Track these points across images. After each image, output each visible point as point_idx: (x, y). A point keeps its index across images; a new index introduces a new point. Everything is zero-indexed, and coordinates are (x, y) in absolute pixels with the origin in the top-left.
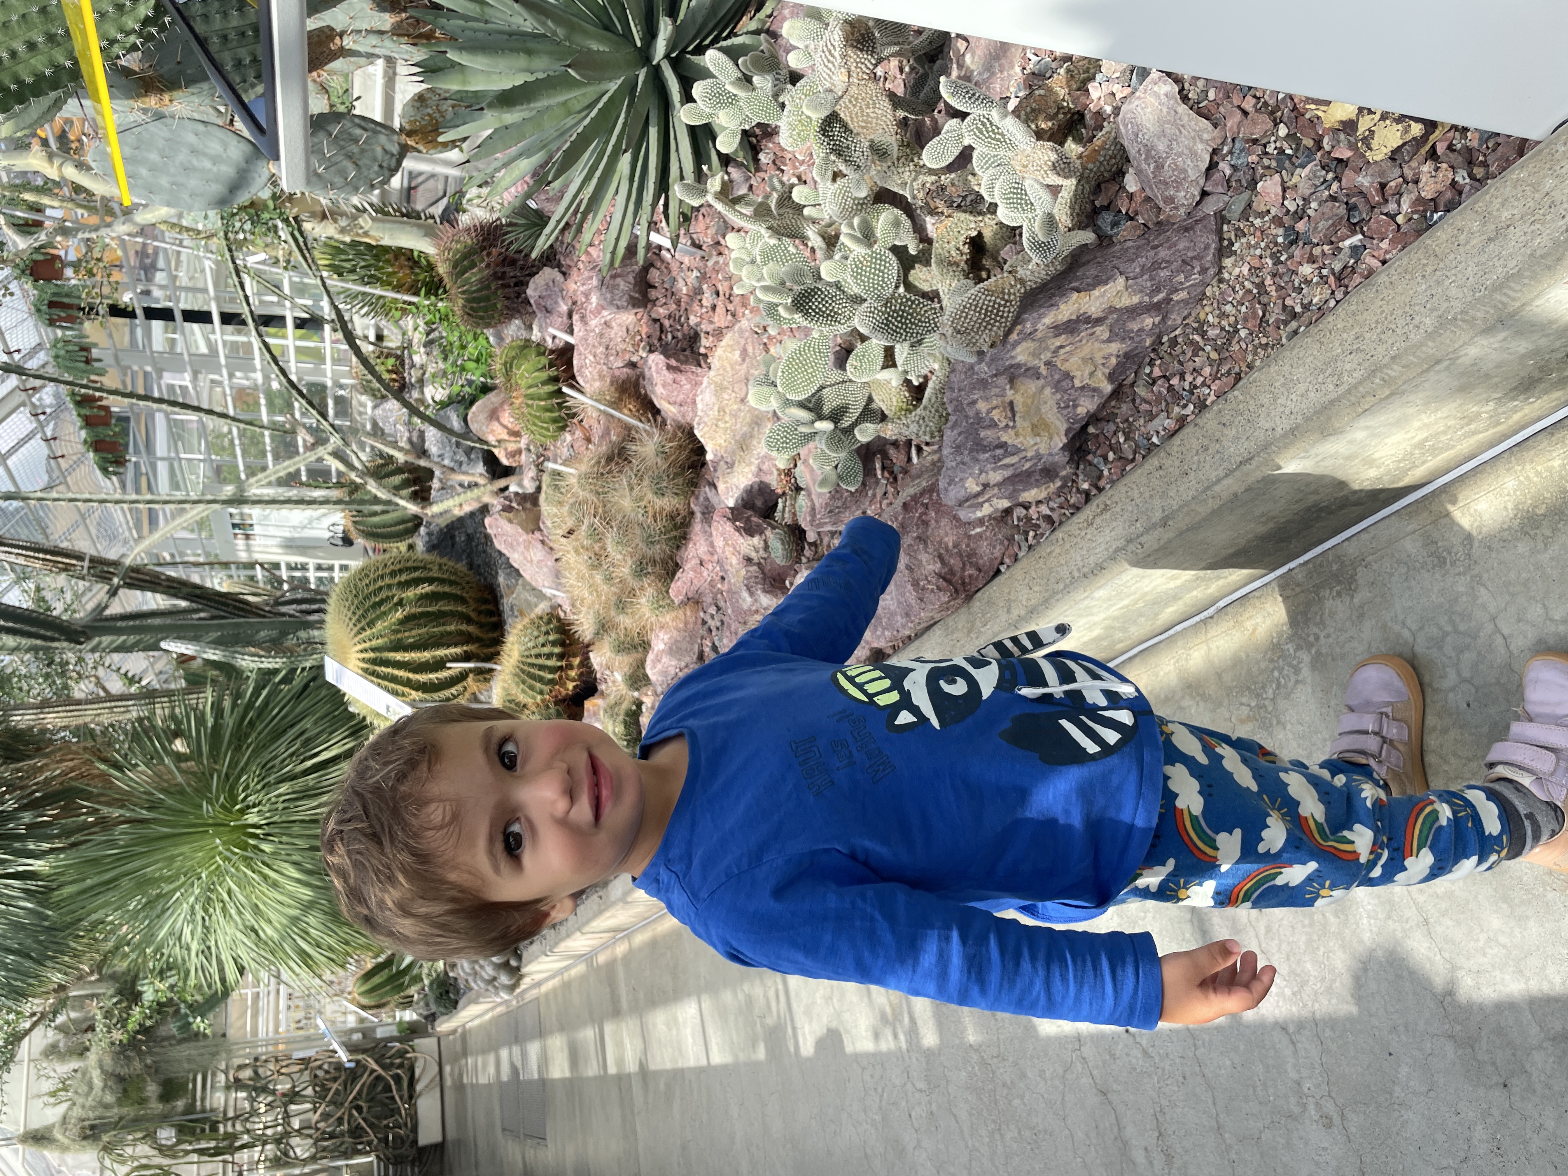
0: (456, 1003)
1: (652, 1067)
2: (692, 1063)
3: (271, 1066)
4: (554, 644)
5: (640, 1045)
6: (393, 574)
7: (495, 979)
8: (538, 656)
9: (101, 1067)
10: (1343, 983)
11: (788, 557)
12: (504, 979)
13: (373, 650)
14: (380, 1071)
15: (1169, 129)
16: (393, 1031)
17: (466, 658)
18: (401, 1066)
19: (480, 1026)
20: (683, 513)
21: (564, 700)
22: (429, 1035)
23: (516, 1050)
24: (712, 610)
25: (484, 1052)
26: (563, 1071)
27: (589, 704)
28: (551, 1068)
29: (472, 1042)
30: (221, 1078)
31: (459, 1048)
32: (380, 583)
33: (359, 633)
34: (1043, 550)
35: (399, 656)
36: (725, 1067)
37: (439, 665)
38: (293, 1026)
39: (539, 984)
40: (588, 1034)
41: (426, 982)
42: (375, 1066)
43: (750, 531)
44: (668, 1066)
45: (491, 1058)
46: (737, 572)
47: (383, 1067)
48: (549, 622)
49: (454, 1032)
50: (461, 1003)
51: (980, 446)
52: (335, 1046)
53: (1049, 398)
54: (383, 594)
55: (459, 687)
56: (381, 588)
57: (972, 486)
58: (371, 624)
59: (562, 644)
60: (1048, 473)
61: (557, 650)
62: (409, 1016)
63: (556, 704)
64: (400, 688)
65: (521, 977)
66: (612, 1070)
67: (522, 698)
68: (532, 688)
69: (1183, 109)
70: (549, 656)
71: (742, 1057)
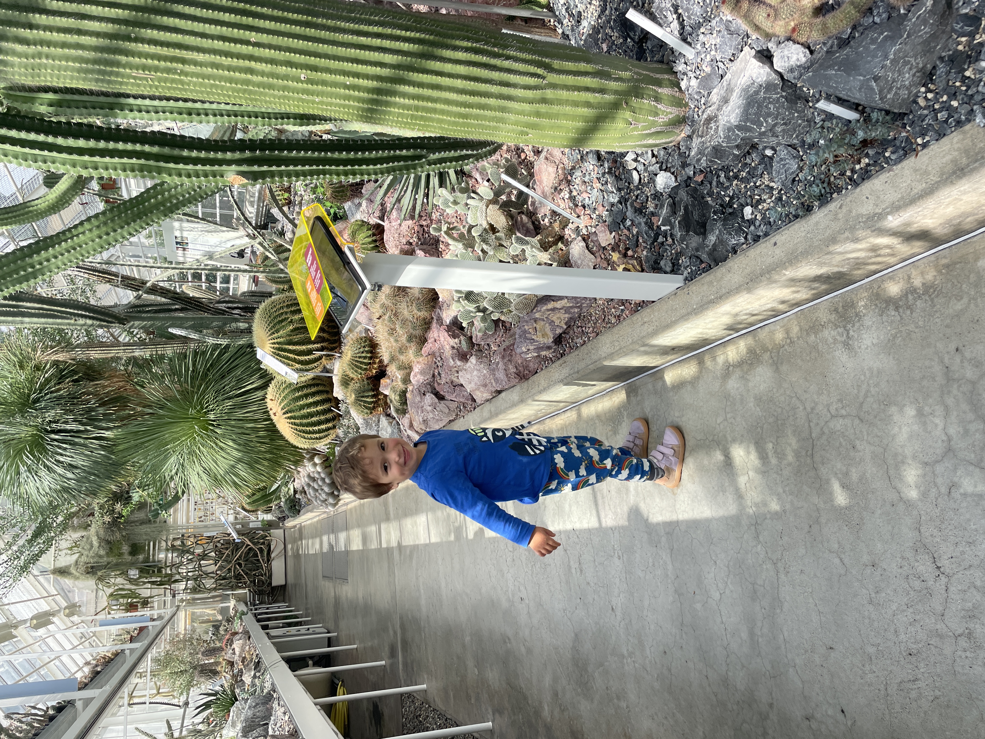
0: (299, 511)
1: (404, 544)
2: (422, 542)
3: (192, 539)
4: (367, 352)
5: (398, 534)
6: (288, 306)
7: (326, 500)
8: (360, 357)
9: (97, 535)
10: (625, 516)
11: (468, 348)
12: (331, 500)
13: (278, 343)
14: (252, 545)
15: (582, 257)
16: (259, 525)
17: (322, 349)
18: (263, 543)
19: (311, 524)
20: (429, 318)
21: (371, 378)
22: (281, 528)
23: (332, 537)
24: (439, 359)
25: (313, 537)
26: (358, 546)
27: (383, 381)
28: (352, 545)
29: (305, 532)
30: (163, 544)
31: (297, 535)
32: (281, 311)
33: (271, 335)
34: (549, 369)
35: (290, 347)
36: (437, 543)
37: (310, 352)
38: (197, 519)
39: (347, 504)
40: (373, 529)
41: (283, 500)
42: (249, 543)
43: (454, 336)
44: (412, 543)
45: (317, 541)
46: (448, 352)
47: (253, 543)
48: (365, 342)
49: (295, 527)
50: (302, 512)
51: (526, 338)
52: (230, 530)
53: (548, 328)
54: (283, 317)
55: (318, 363)
56: (282, 314)
57: (524, 349)
58: (277, 331)
59: (371, 352)
60: (549, 348)
61: (369, 355)
62: (269, 517)
63: (367, 379)
64: (291, 363)
65: (339, 500)
66: (384, 545)
67: (351, 375)
68: (356, 371)
69: (587, 251)
70: (365, 358)
71: (444, 540)
